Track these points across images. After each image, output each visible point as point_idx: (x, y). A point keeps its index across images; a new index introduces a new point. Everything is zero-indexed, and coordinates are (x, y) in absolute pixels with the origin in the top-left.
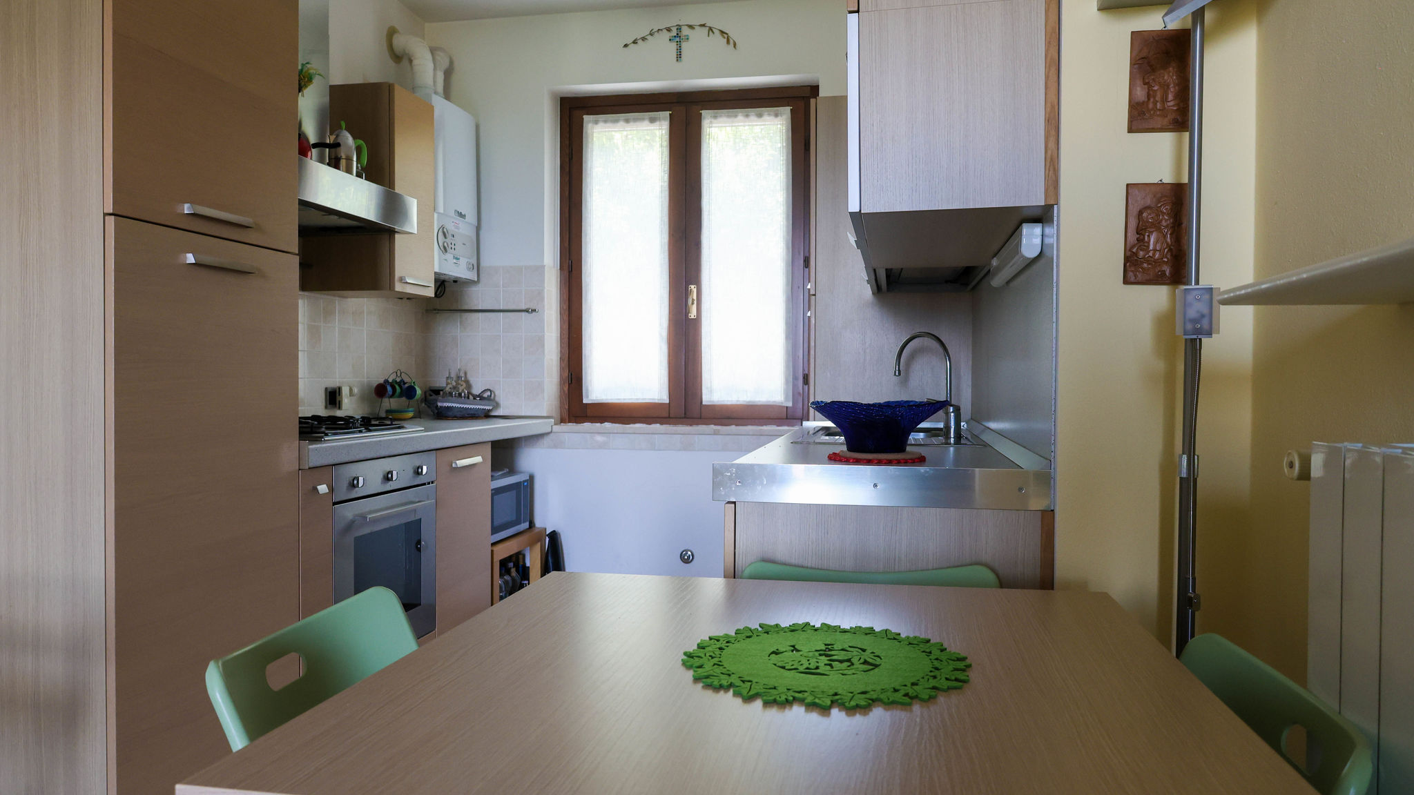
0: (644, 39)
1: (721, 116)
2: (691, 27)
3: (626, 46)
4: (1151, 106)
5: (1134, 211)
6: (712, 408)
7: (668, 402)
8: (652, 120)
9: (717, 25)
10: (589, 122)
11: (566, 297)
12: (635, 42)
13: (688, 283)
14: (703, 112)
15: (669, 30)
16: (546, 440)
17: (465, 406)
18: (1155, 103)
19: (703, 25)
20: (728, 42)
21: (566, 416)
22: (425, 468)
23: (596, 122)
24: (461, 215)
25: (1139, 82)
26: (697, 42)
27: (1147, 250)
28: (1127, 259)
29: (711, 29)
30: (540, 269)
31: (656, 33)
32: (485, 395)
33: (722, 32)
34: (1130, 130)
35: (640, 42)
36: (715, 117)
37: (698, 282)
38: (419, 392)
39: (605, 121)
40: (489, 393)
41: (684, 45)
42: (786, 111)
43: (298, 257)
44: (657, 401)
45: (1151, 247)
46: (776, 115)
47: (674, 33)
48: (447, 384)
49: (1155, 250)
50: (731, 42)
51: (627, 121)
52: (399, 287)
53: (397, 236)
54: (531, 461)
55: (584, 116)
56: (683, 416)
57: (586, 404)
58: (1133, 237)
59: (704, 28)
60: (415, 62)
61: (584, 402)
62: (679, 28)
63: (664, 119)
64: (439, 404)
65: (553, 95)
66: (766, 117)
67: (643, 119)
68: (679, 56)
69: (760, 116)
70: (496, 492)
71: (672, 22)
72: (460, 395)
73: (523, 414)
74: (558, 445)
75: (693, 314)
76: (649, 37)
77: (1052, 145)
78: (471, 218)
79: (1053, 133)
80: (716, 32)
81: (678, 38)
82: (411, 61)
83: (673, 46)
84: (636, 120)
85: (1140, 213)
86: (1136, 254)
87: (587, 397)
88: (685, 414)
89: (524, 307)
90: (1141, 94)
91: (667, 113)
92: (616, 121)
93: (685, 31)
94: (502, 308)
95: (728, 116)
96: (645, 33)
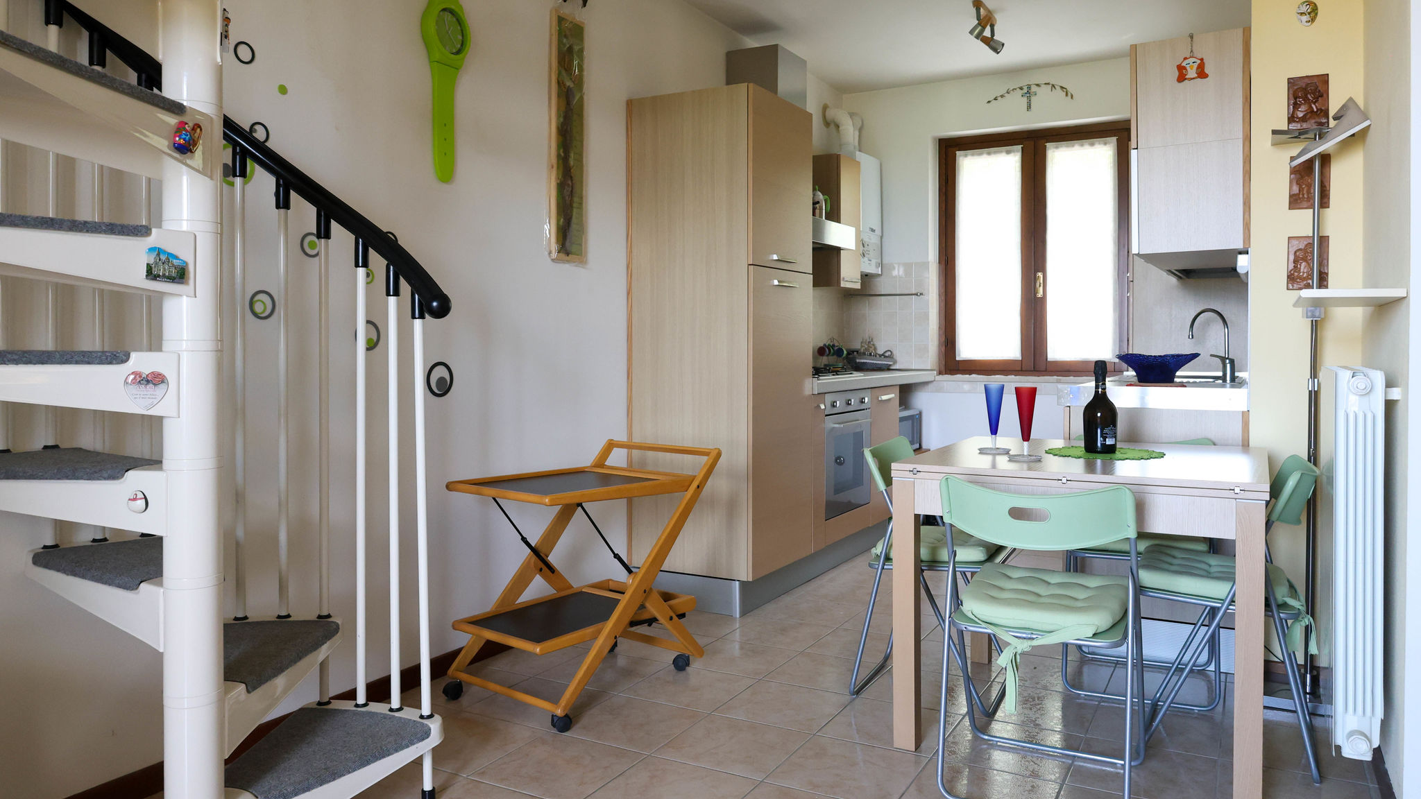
0: (1002, 96)
1: (1061, 147)
2: (1038, 85)
3: (989, 102)
4: (1301, 196)
5: (1292, 250)
6: (1055, 363)
7: (1021, 359)
8: (1008, 152)
9: (1058, 83)
10: (960, 156)
11: (943, 283)
12: (995, 99)
13: (1036, 271)
14: (1048, 145)
15: (1021, 88)
16: (930, 386)
17: (875, 362)
18: (1303, 195)
19: (1048, 84)
20: (1067, 95)
21: (943, 369)
22: (866, 399)
23: (966, 156)
24: (873, 230)
25: (1295, 184)
26: (1043, 97)
27: (1299, 272)
28: (1288, 277)
29: (1053, 86)
30: (925, 265)
31: (1012, 92)
32: (887, 354)
33: (1062, 88)
34: (1289, 209)
35: (999, 98)
36: (1057, 148)
37: (1044, 270)
38: (845, 352)
39: (973, 155)
40: (889, 353)
41: (1033, 99)
42: (1113, 140)
43: (812, 276)
44: (1012, 359)
45: (1302, 270)
46: (1105, 144)
47: (1025, 90)
48: (862, 346)
49: (1304, 272)
50: (1069, 94)
51: (989, 154)
52: (843, 284)
53: (842, 251)
54: (922, 400)
55: (957, 152)
57: (959, 362)
58: (1291, 266)
59: (1048, 86)
60: (840, 128)
61: (957, 359)
62: (1029, 87)
63: (1018, 152)
64: (858, 361)
65: (934, 138)
66: (1097, 146)
67: (1002, 152)
68: (1029, 107)
69: (1092, 145)
70: (902, 419)
71: (1024, 83)
72: (870, 354)
73: (913, 368)
74: (940, 390)
75: (1040, 294)
76: (1006, 95)
77: (1246, 216)
78: (878, 232)
79: (1248, 209)
80: (1058, 88)
81: (1028, 93)
82: (838, 126)
83: (1025, 99)
84: (995, 153)
85: (1295, 252)
86: (1293, 274)
87: (959, 355)
88: (1034, 368)
89: (914, 292)
90: (1296, 189)
91: (1020, 147)
92: (980, 154)
93: (1034, 89)
94: (898, 293)
95: (1067, 146)
96: (1003, 91)
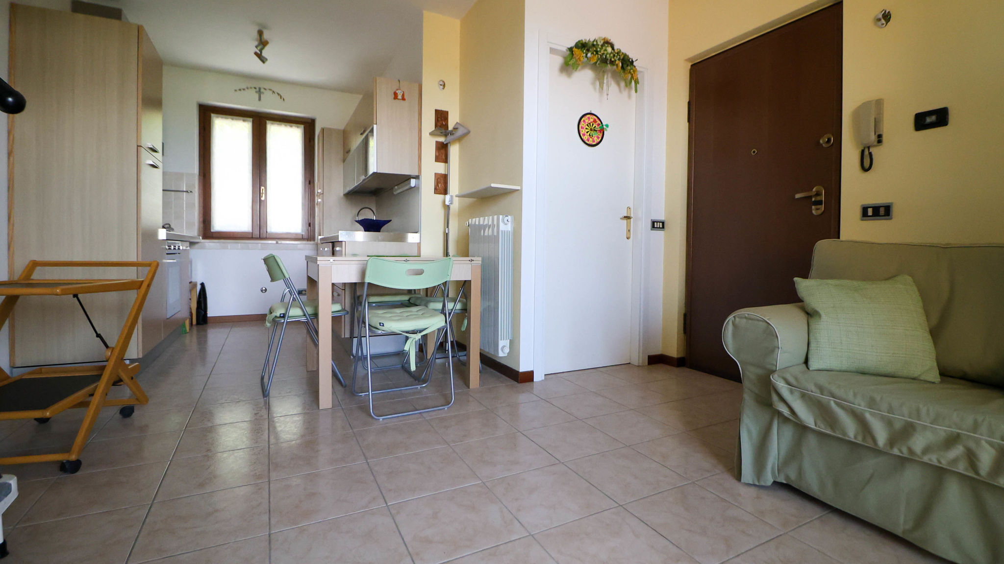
0: (244, 89)
1: (275, 124)
2: (265, 89)
3: (236, 90)
5: (436, 179)
6: (272, 234)
7: (251, 231)
8: (244, 121)
9: (276, 91)
10: (214, 117)
12: (240, 90)
13: (260, 186)
14: (268, 122)
15: (255, 88)
16: (199, 245)
18: (440, 156)
19: (271, 90)
20: (281, 98)
21: (204, 236)
23: (218, 117)
25: (437, 152)
26: (267, 96)
29: (274, 92)
30: (194, 175)
31: (250, 89)
33: (278, 94)
34: (435, 161)
35: (242, 90)
36: (272, 124)
37: (265, 186)
39: (222, 118)
40: (168, 225)
41: (262, 95)
42: (302, 126)
44: (246, 231)
46: (298, 127)
47: (258, 90)
49: (440, 187)
51: (232, 119)
55: (213, 114)
56: (258, 236)
57: (213, 232)
61: (212, 231)
62: (260, 89)
63: (250, 121)
65: (197, 103)
66: (294, 127)
67: (240, 120)
68: (260, 99)
69: (291, 126)
71: (257, 87)
73: (185, 235)
74: (203, 248)
75: (263, 198)
76: (246, 89)
77: (419, 162)
79: (420, 159)
80: (276, 93)
81: (259, 92)
83: (257, 95)
84: (236, 119)
85: (438, 179)
86: (436, 187)
87: (214, 229)
88: (260, 236)
89: (185, 190)
91: (252, 119)
92: (228, 118)
93: (262, 90)
94: (173, 189)
95: (278, 124)
96: (244, 87)
